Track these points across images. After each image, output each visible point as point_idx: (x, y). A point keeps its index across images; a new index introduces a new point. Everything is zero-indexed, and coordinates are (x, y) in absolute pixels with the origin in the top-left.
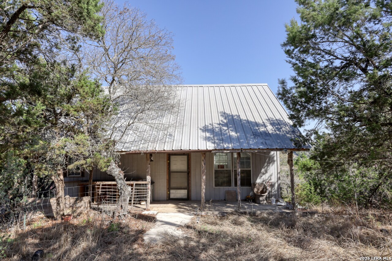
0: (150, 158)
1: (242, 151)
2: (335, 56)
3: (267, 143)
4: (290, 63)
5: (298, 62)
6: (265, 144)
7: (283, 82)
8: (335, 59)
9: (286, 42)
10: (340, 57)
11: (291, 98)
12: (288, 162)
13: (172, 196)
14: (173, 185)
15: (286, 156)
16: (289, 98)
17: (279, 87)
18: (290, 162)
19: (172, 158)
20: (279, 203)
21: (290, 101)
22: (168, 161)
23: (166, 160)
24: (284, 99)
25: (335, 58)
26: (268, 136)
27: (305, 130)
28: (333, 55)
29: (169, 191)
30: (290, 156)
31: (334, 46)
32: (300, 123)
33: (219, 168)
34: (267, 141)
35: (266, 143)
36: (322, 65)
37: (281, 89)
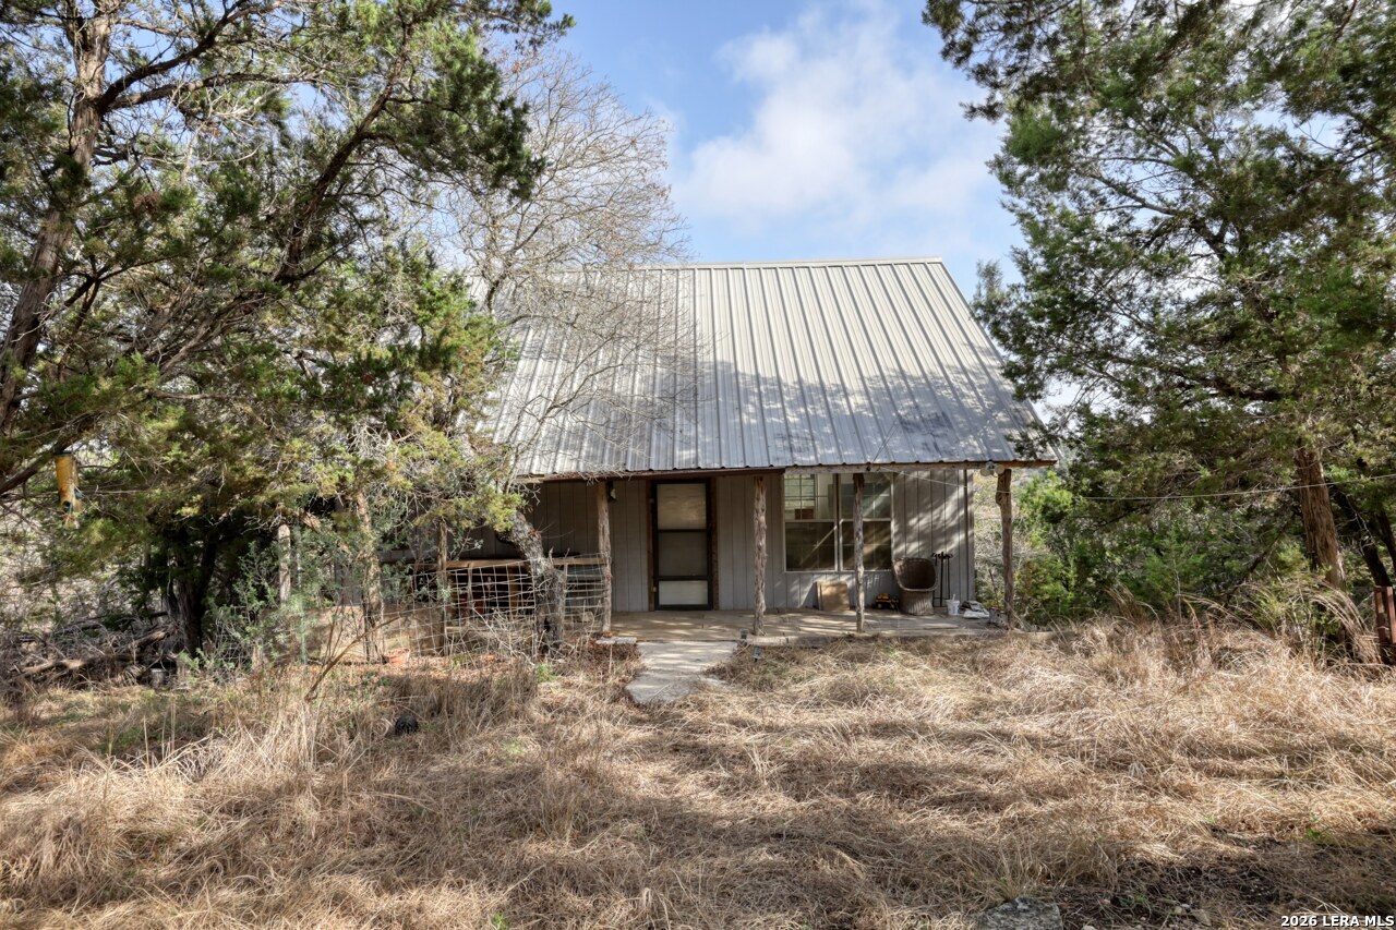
0: (608, 493)
1: (868, 469)
2: (1138, 200)
3: (940, 446)
4: (1012, 211)
5: (1033, 210)
6: (933, 448)
7: (990, 273)
8: (1139, 207)
9: (1001, 154)
10: (1153, 201)
11: (1011, 318)
12: (999, 498)
13: (664, 600)
14: (664, 570)
15: (994, 480)
16: (1004, 316)
17: (979, 287)
18: (1004, 500)
19: (662, 489)
20: (968, 614)
21: (1009, 325)
22: (651, 501)
23: (643, 496)
24: (991, 320)
25: (1139, 204)
26: (942, 426)
27: (1049, 407)
28: (1134, 197)
29: (657, 585)
30: (1004, 480)
31: (1138, 172)
32: (1033, 390)
33: (797, 517)
34: (938, 441)
35: (936, 446)
36: (1103, 221)
37: (984, 292)
